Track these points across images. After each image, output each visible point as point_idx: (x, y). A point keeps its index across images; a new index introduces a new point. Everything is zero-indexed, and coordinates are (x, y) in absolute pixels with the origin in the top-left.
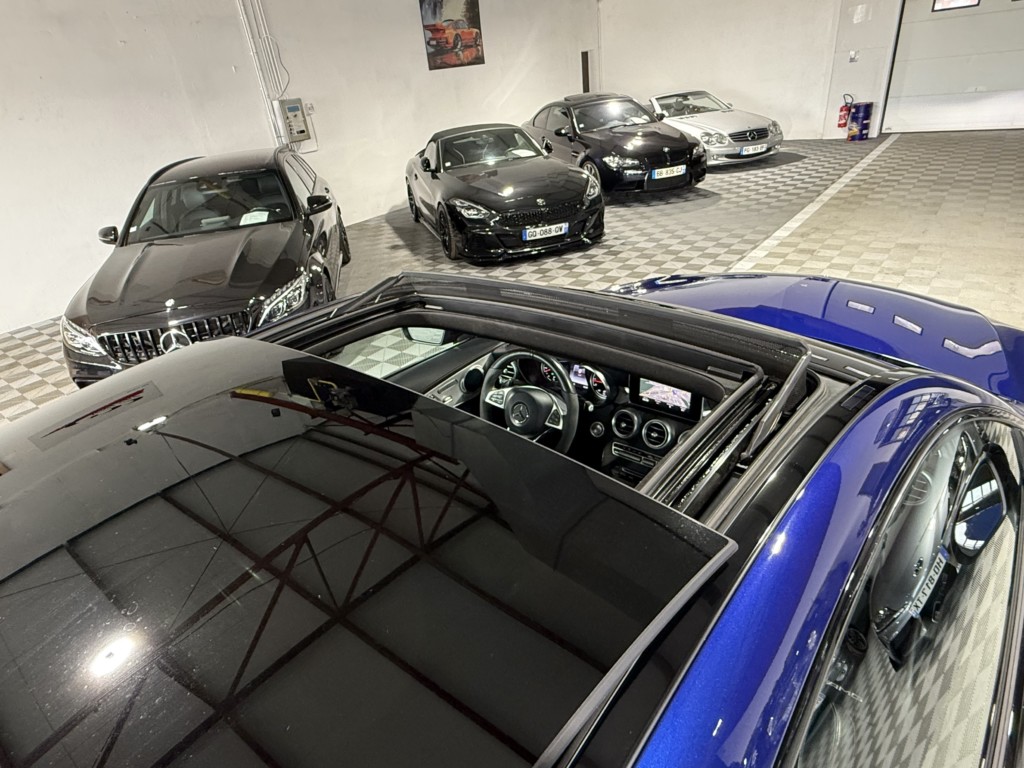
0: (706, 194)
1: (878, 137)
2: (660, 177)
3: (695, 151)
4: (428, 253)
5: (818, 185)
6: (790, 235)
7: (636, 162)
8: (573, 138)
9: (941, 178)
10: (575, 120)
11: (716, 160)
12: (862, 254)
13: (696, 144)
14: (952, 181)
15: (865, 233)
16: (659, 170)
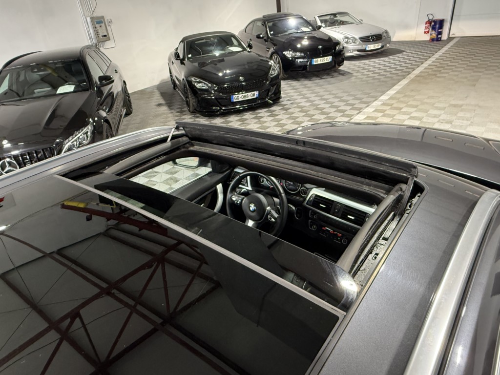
0: (344, 74)
1: (447, 39)
2: (316, 63)
3: (337, 48)
4: (178, 108)
5: (409, 68)
6: (389, 99)
7: (303, 54)
8: (267, 40)
9: (481, 64)
10: (268, 29)
11: (351, 53)
12: (429, 110)
13: (338, 43)
14: (486, 66)
15: (432, 97)
16: (316, 59)
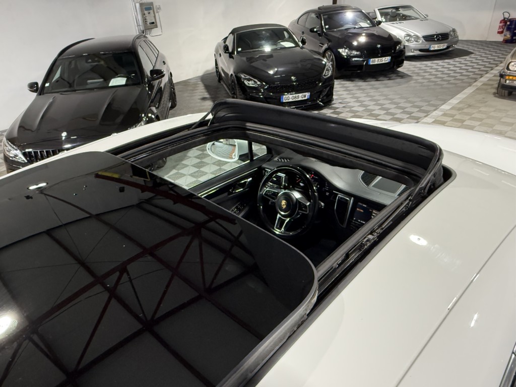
0: (402, 76)
2: (373, 63)
3: (398, 48)
5: (476, 74)
6: (451, 109)
7: (359, 53)
8: (321, 34)
10: (323, 22)
11: (412, 52)
12: (494, 125)
13: (399, 43)
16: (374, 59)
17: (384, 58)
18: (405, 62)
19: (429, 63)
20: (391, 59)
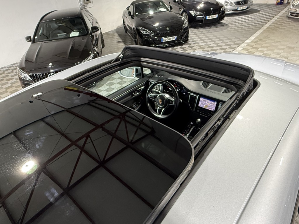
0: (224, 25)
1: (287, 3)
2: (209, 19)
3: (221, 9)
5: (263, 23)
6: (251, 42)
7: (201, 13)
8: (179, 3)
11: (229, 12)
12: (274, 50)
13: (222, 6)
15: (277, 42)
16: (209, 16)
17: (214, 16)
18: (225, 17)
19: (237, 17)
20: (218, 16)
